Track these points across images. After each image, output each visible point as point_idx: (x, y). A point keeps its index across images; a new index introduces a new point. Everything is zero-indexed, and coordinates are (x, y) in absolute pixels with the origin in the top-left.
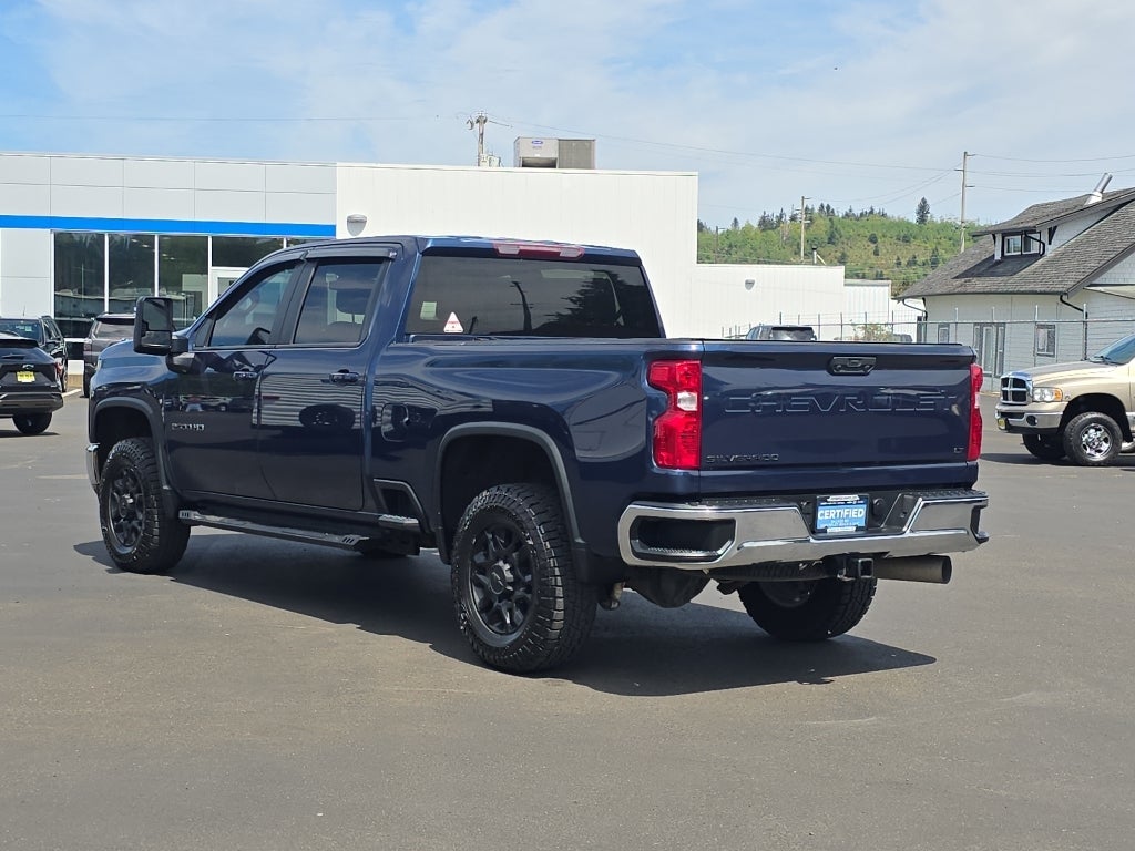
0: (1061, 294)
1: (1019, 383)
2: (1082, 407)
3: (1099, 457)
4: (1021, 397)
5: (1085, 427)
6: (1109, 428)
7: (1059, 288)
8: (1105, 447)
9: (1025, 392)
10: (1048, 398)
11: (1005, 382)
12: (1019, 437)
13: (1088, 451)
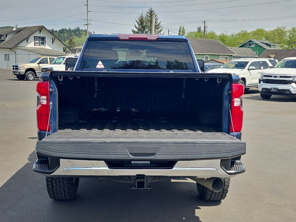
0: (11, 48)
1: (16, 66)
2: (28, 71)
3: (32, 79)
4: (17, 69)
5: (29, 74)
6: (33, 74)
7: (10, 47)
8: (32, 77)
9: (18, 68)
10: (22, 69)
11: (13, 66)
12: (16, 76)
13: (30, 78)
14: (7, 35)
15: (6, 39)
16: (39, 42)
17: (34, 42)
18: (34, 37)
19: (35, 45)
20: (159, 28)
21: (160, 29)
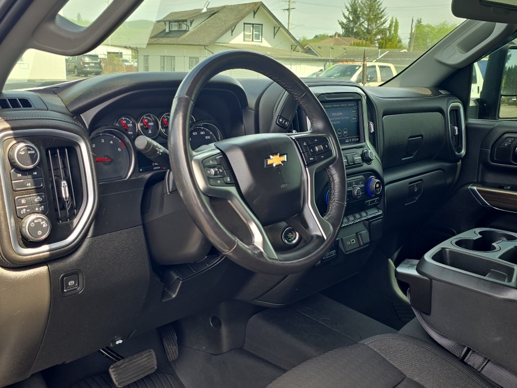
0: (205, 46)
7: (203, 44)
14: (193, 21)
15: (191, 29)
16: (251, 33)
17: (243, 33)
18: (245, 24)
19: (244, 40)
20: (381, 18)
21: (383, 19)
